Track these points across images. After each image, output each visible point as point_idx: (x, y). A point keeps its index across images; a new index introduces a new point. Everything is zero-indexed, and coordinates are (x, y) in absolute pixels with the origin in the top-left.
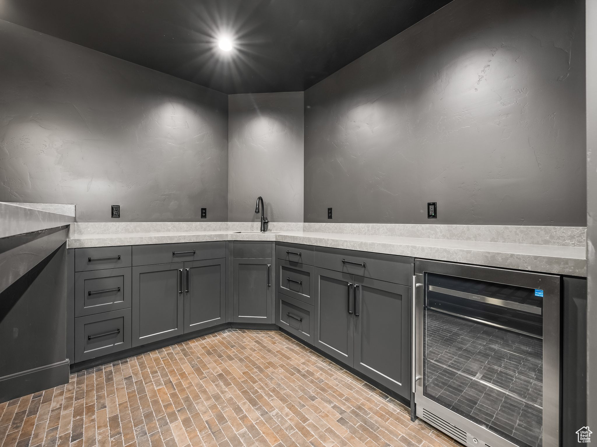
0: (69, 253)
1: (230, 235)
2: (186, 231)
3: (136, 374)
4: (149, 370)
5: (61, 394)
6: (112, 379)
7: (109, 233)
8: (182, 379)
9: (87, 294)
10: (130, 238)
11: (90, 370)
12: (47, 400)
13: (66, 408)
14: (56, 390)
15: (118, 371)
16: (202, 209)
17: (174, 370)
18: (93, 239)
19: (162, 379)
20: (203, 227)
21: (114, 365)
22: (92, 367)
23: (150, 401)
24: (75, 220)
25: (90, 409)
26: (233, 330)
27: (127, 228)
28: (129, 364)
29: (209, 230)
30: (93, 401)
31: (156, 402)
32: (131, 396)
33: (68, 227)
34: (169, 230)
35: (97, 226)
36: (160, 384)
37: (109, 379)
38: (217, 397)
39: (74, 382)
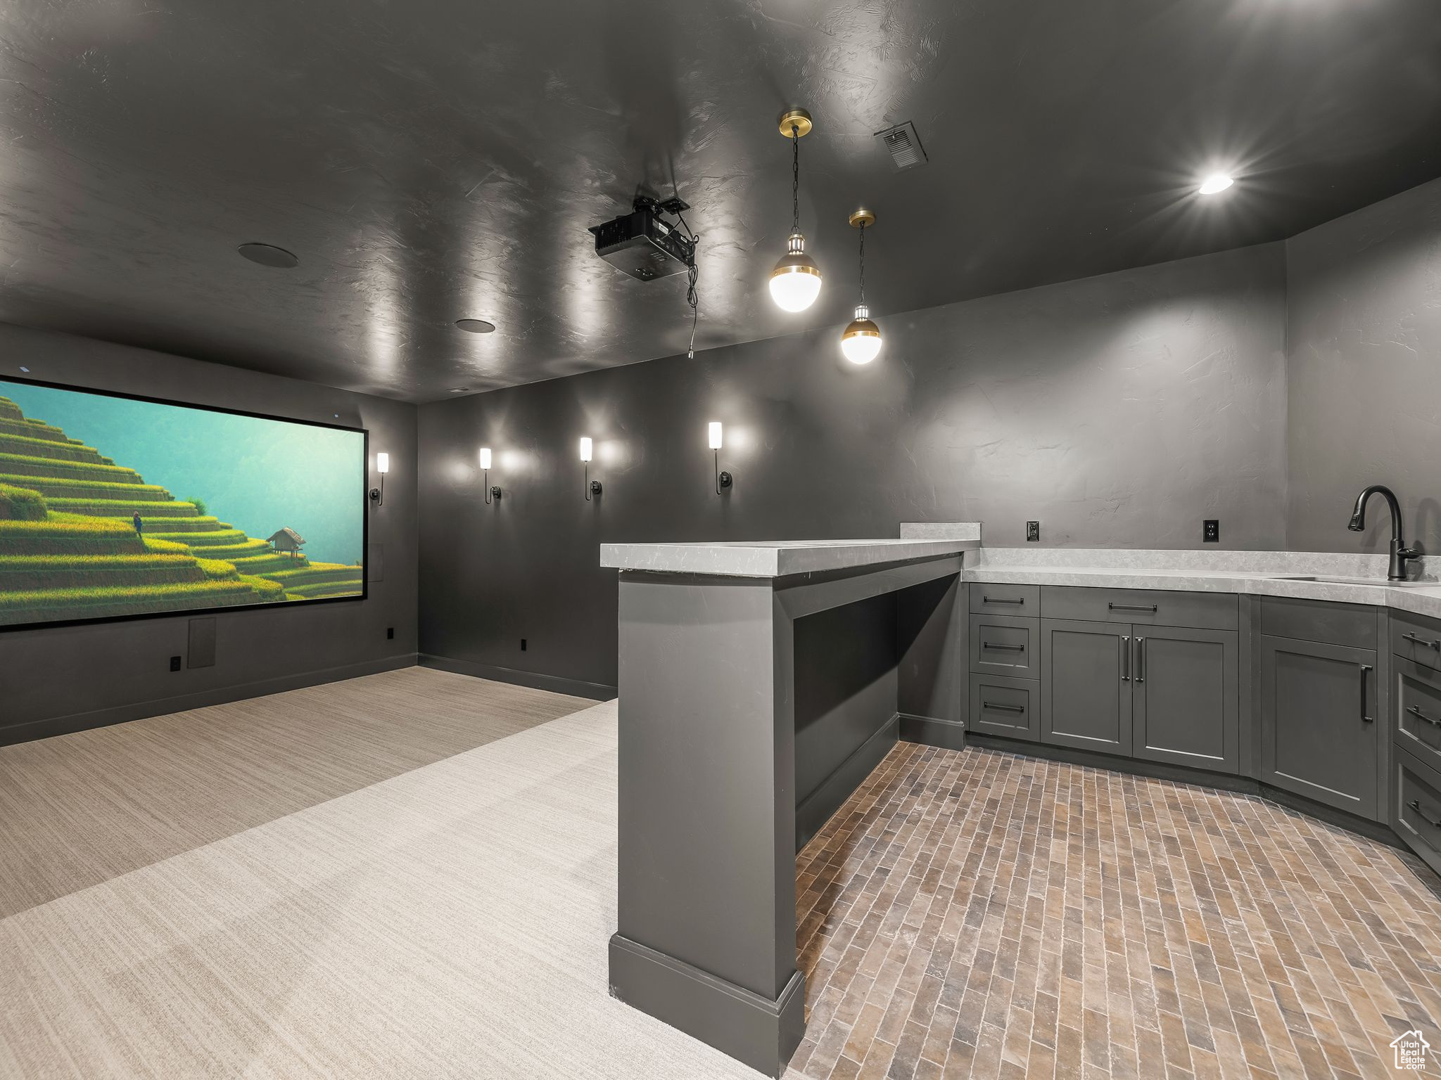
0: (963, 587)
1: (1250, 582)
2: (1165, 568)
3: (1038, 778)
4: (1058, 782)
5: (953, 757)
6: (1008, 769)
7: (1023, 565)
8: (1099, 811)
9: (982, 645)
10: (1038, 574)
11: (988, 751)
12: (940, 756)
13: (953, 770)
14: (949, 752)
15: (1018, 765)
16: (1207, 523)
17: (1094, 798)
18: (989, 572)
19: (1070, 798)
20: (1208, 562)
21: (1016, 758)
22: (992, 748)
23: (1042, 810)
24: (979, 544)
25: (974, 783)
26: (1266, 803)
27: (1049, 558)
28: (1035, 765)
29: (1227, 569)
30: (980, 778)
31: (1047, 813)
32: (1022, 794)
33: (961, 554)
34: (1127, 566)
35: (1007, 553)
36: (1065, 801)
37: (1005, 767)
38: (1140, 854)
39: (968, 754)
